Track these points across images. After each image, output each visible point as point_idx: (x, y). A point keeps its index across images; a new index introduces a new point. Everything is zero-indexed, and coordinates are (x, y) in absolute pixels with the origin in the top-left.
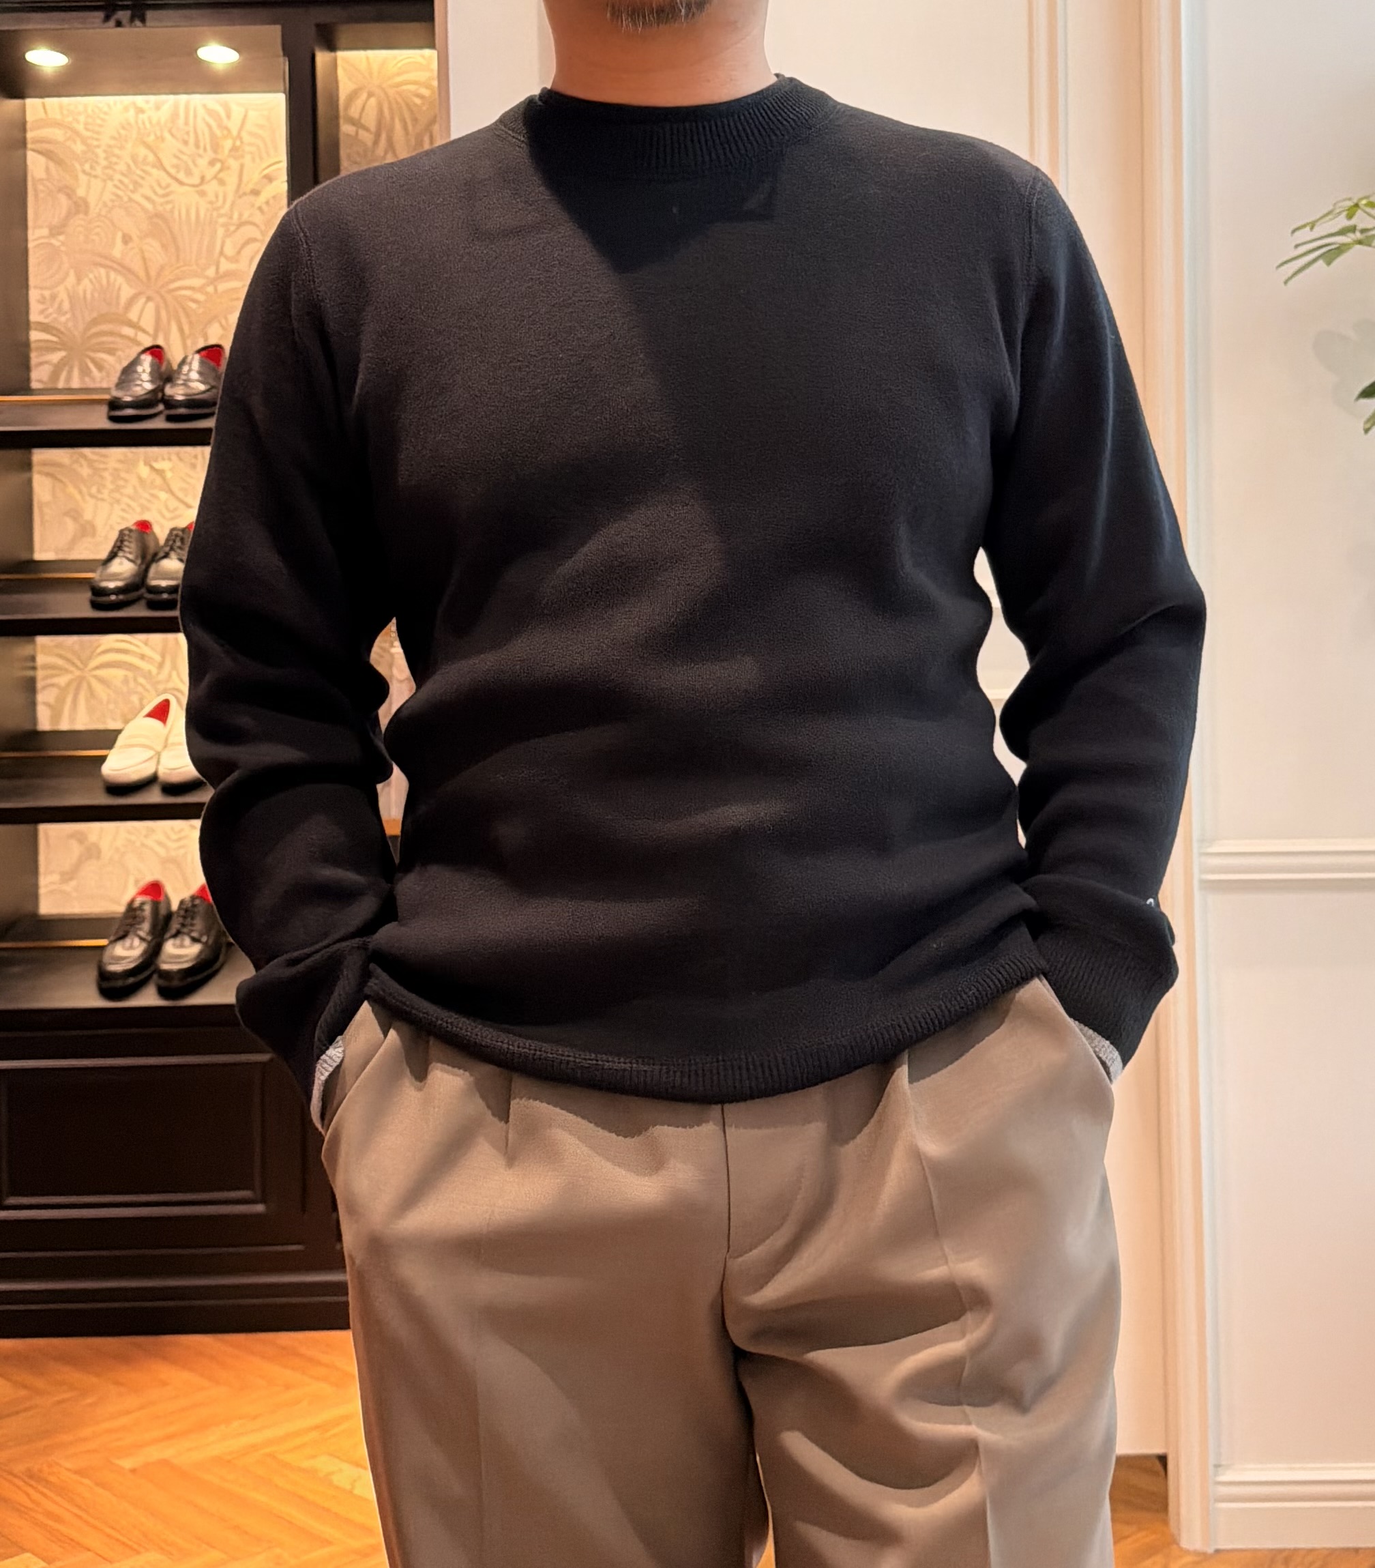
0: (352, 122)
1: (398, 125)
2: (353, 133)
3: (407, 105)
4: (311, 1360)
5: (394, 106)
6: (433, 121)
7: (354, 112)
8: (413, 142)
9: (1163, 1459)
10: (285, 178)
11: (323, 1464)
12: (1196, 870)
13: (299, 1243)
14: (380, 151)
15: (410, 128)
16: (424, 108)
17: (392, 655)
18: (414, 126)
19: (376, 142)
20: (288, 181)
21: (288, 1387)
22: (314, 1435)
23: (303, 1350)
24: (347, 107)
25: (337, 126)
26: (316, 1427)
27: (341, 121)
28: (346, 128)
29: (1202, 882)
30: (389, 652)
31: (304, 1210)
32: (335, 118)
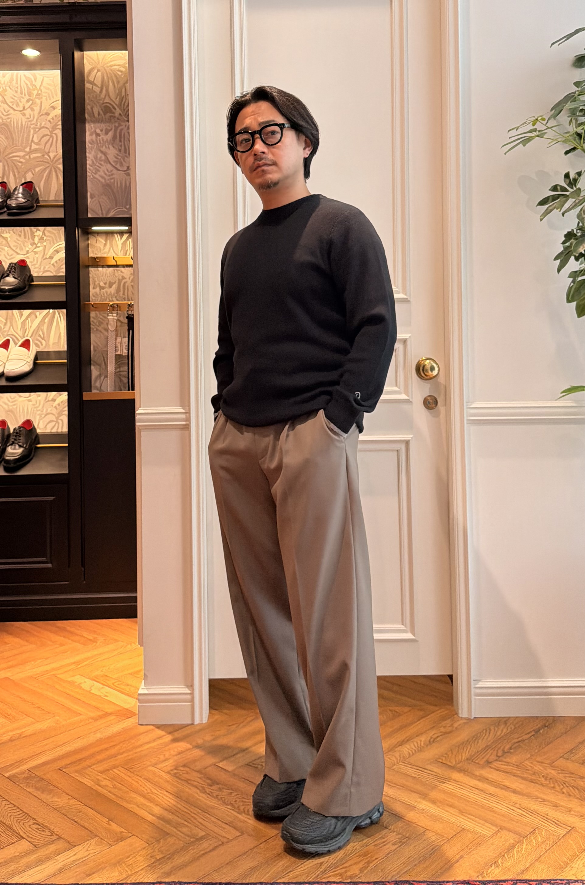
0: (92, 83)
1: (111, 84)
2: (91, 88)
3: (115, 76)
4: (72, 633)
5: (109, 75)
6: (127, 82)
7: (91, 78)
8: (117, 91)
9: (451, 677)
10: (60, 108)
11: (78, 679)
12: (465, 415)
13: (67, 582)
14: (103, 96)
15: (116, 85)
16: (122, 76)
17: (108, 320)
18: (118, 84)
19: (101, 92)
20: (62, 109)
21: (62, 645)
22: (73, 666)
23: (68, 628)
24: (88, 76)
25: (84, 85)
26: (74, 663)
27: (86, 82)
28: (87, 85)
29: (468, 420)
30: (107, 318)
31: (69, 567)
32: (83, 81)
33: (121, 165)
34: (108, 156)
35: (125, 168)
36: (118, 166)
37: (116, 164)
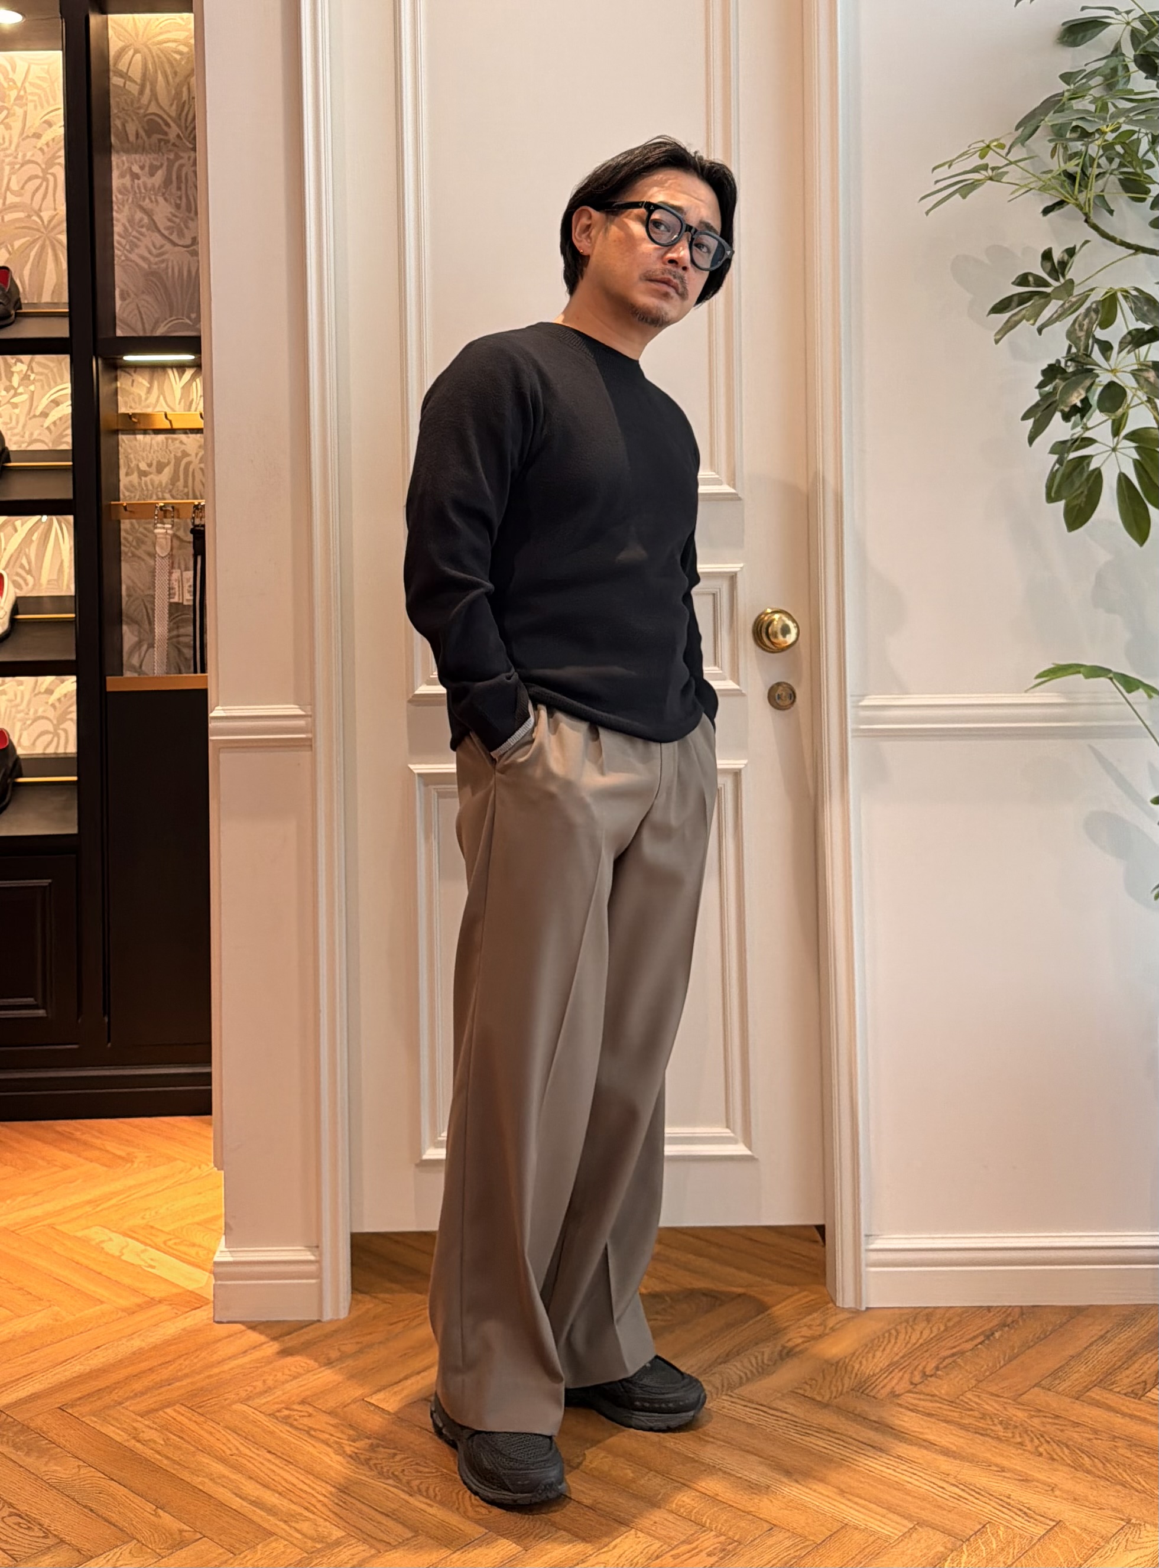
33: (181, 234)
34: (155, 218)
35: (188, 242)
36: (174, 237)
37: (171, 234)
